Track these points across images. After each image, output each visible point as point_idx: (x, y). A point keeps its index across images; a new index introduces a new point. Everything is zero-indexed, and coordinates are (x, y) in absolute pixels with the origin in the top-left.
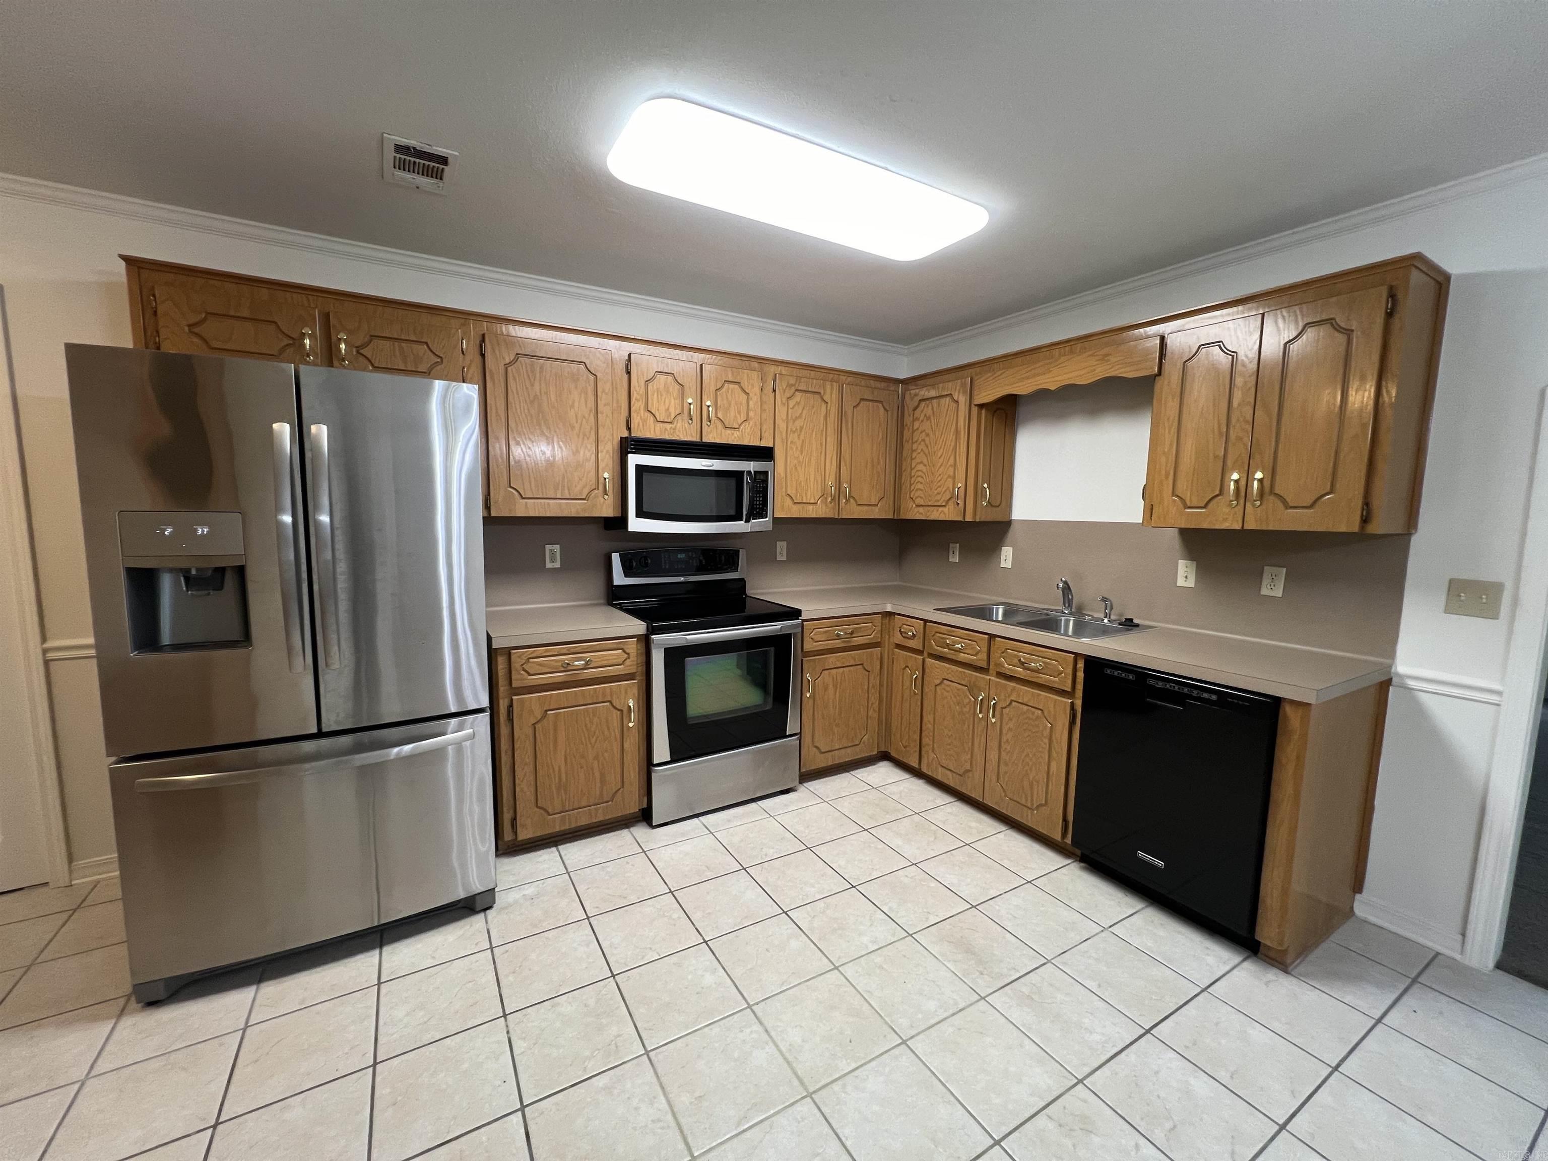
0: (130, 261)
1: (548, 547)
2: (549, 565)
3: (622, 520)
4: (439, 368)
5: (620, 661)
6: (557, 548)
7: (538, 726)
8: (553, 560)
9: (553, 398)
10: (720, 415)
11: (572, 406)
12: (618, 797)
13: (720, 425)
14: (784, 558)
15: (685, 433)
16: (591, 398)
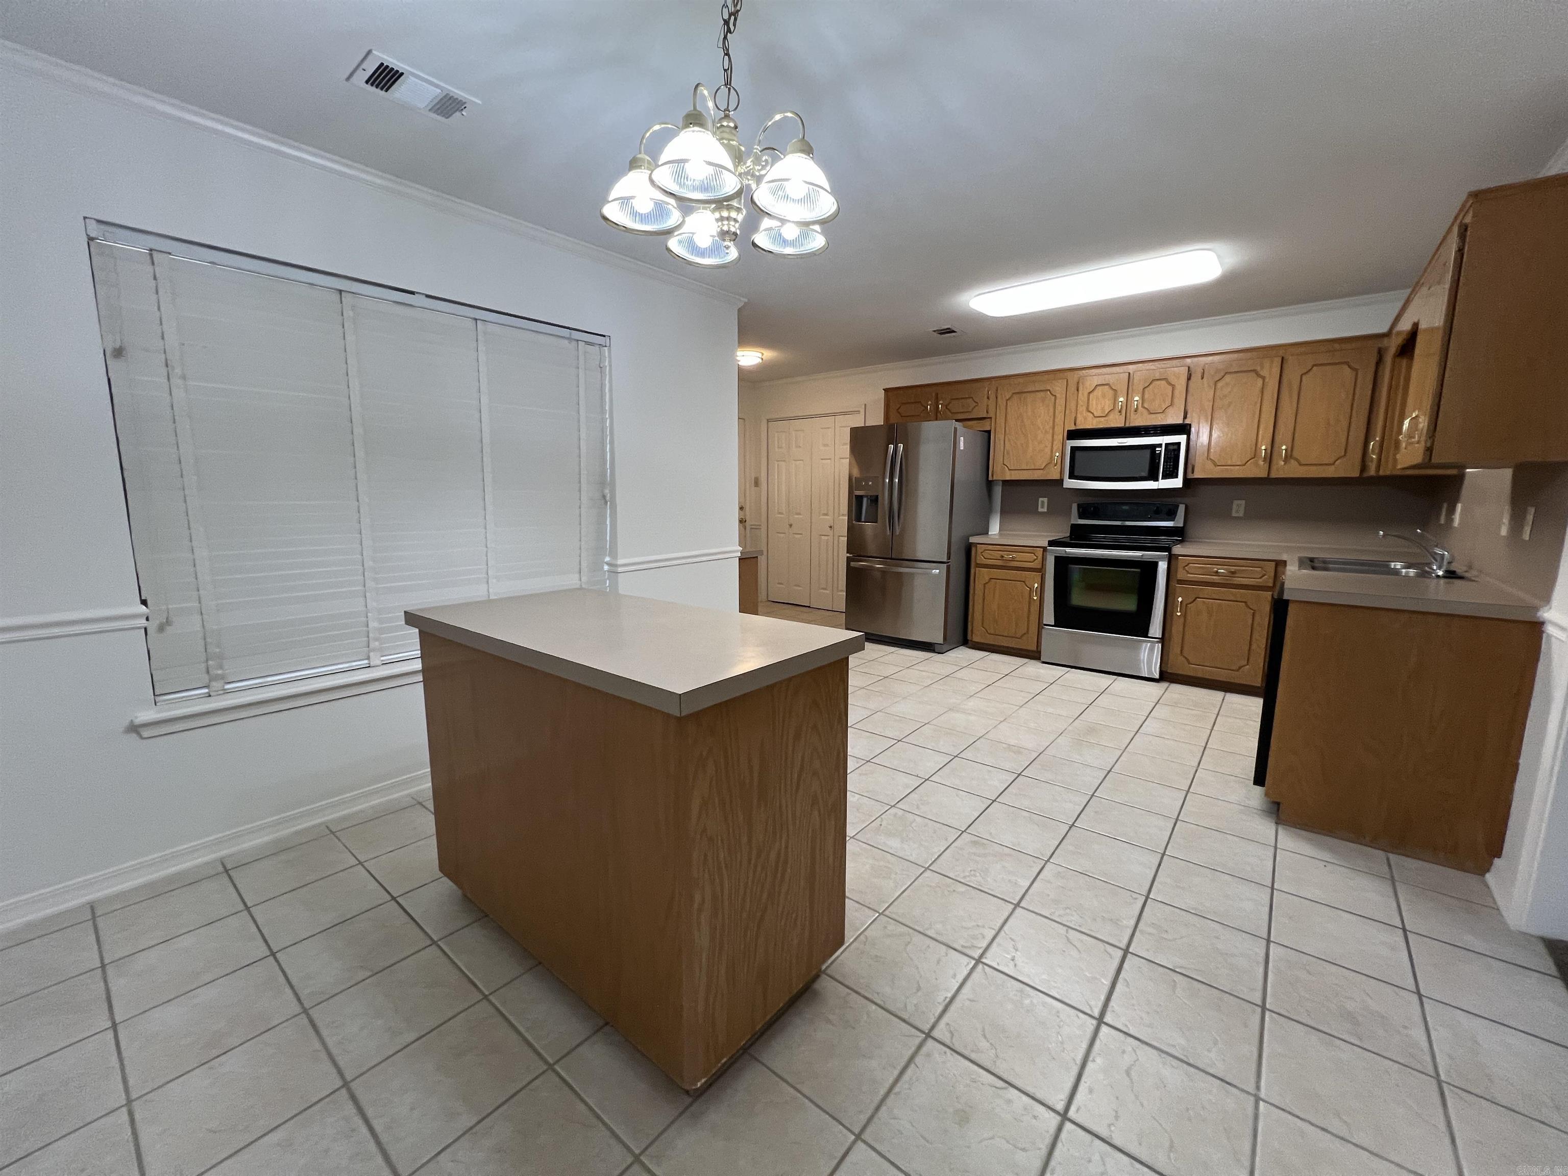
0: (884, 389)
1: (1041, 499)
2: (1040, 510)
3: (1061, 481)
4: (977, 408)
5: (1032, 560)
6: (1045, 500)
7: (986, 585)
8: (1042, 507)
9: (1030, 413)
10: (1146, 405)
11: (1039, 417)
12: (1024, 638)
13: (1145, 412)
14: (1241, 514)
15: (1116, 422)
16: (1052, 410)
